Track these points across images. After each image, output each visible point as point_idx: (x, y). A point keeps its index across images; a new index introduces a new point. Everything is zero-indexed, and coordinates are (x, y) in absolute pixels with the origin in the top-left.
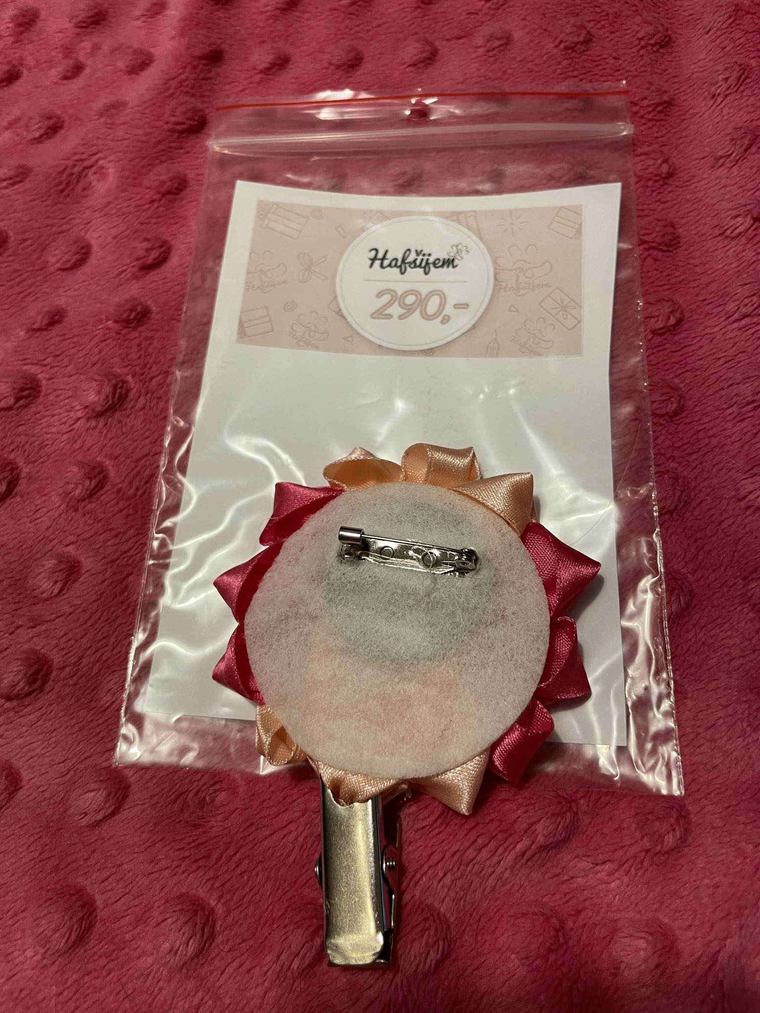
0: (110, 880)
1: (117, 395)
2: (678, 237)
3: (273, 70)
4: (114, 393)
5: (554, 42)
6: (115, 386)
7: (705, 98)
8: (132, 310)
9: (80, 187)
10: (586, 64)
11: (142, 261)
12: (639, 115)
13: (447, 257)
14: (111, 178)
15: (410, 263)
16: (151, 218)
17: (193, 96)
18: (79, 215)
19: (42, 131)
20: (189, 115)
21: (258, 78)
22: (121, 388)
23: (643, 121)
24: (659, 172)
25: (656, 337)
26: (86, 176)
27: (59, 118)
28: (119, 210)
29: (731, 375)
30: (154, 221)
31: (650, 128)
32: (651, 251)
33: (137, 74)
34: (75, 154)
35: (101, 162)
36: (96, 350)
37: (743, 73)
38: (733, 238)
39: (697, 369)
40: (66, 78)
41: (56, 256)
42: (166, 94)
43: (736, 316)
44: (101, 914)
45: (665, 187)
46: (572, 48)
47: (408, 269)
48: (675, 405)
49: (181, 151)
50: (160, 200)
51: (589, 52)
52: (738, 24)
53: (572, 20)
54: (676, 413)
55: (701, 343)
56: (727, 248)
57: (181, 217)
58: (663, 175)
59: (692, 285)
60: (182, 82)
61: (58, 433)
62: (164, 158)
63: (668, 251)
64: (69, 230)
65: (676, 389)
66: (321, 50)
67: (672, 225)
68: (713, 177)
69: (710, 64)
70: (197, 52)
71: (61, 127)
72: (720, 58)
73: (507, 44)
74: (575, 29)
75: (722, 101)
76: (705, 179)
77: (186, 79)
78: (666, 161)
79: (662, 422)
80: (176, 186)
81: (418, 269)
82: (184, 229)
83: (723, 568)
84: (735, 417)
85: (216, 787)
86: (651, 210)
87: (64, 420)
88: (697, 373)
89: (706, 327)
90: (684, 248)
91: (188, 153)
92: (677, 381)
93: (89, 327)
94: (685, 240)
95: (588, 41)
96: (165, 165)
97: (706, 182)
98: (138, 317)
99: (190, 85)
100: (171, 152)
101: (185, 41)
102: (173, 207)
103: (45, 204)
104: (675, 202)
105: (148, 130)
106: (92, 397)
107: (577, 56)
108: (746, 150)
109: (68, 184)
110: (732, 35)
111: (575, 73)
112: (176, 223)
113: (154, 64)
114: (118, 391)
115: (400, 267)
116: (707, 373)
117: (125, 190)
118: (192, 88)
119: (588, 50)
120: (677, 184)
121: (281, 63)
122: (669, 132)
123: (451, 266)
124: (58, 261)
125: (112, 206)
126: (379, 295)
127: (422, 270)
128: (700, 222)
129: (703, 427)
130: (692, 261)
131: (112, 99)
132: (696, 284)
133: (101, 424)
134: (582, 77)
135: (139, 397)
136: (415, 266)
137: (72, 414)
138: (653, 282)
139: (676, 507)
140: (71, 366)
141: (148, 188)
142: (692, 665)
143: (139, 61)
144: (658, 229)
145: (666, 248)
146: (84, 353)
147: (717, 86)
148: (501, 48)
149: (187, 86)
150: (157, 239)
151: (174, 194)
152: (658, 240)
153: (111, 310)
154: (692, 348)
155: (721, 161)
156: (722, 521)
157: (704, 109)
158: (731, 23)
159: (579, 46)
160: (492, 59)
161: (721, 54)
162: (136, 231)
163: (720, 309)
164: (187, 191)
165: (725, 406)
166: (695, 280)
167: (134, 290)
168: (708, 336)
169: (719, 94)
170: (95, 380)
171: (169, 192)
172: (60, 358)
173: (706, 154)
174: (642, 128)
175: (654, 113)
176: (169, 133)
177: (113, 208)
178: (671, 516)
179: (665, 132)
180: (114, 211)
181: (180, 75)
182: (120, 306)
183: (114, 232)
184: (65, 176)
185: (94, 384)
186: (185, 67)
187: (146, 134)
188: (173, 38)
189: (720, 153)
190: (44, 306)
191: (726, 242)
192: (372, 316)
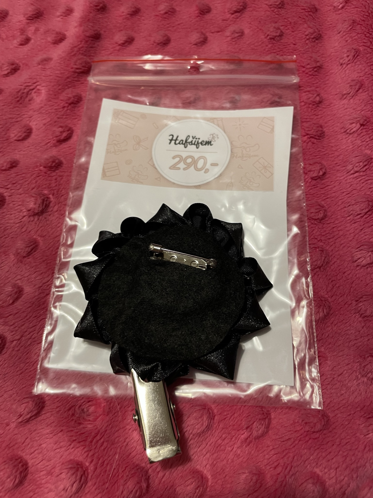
0: (35, 452)
1: (44, 205)
2: (324, 132)
3: (126, 44)
4: (43, 203)
5: (264, 35)
6: (43, 200)
7: (337, 65)
8: (53, 162)
9: (27, 99)
10: (280, 47)
11: (58, 138)
12: (306, 72)
13: (208, 140)
14: (43, 95)
15: (189, 142)
16: (63, 115)
17: (85, 55)
18: (26, 113)
19: (9, 71)
20: (83, 65)
21: (118, 48)
22: (47, 201)
23: (307, 75)
24: (315, 100)
25: (313, 181)
26: (31, 93)
27: (17, 64)
28: (46, 111)
29: (350, 201)
30: (64, 117)
31: (310, 79)
32: (311, 139)
33: (57, 44)
34: (26, 83)
35: (38, 87)
36: (34, 181)
37: (356, 53)
38: (350, 134)
39: (333, 197)
40: (21, 45)
41: (14, 133)
42: (72, 54)
43: (352, 172)
44: (31, 470)
45: (318, 108)
46: (273, 39)
47: (188, 145)
48: (322, 215)
49: (79, 82)
50: (68, 107)
51: (282, 41)
52: (354, 30)
53: (274, 25)
54: (322, 219)
55: (334, 185)
56: (347, 139)
57: (78, 116)
58: (317, 102)
59: (330, 156)
60: (79, 49)
61: (14, 223)
62: (70, 86)
63: (319, 139)
64: (21, 120)
65: (323, 207)
66: (150, 35)
67: (321, 127)
68: (341, 104)
69: (340, 49)
70: (88, 34)
71: (18, 69)
72: (345, 46)
73: (242, 36)
74: (275, 29)
75: (345, 67)
76: (336, 105)
77: (82, 47)
78: (318, 95)
79: (316, 223)
80: (76, 100)
81: (193, 146)
82: (80, 122)
83: (345, 296)
84: (351, 221)
85: (90, 403)
86: (310, 119)
87: (17, 217)
88: (333, 199)
89: (337, 177)
90: (327, 138)
91: (83, 83)
92: (323, 203)
93: (30, 169)
94: (327, 134)
95: (281, 36)
96: (71, 89)
97: (337, 106)
98: (56, 165)
99: (84, 50)
100: (73, 83)
101: (82, 28)
102: (74, 111)
103: (9, 107)
104: (322, 115)
105: (62, 72)
106: (31, 205)
107: (275, 42)
108: (357, 91)
109: (21, 98)
110: (351, 35)
111: (275, 51)
112: (75, 119)
113: (66, 40)
114: (45, 202)
115: (184, 144)
116: (338, 199)
117: (50, 101)
118: (85, 52)
119: (281, 40)
120: (324, 107)
121: (130, 41)
122: (320, 81)
123: (209, 145)
124: (15, 136)
125: (43, 109)
126: (174, 158)
127: (195, 146)
128: (334, 126)
129: (335, 226)
130: (330, 144)
131: (45, 56)
132: (333, 155)
133: (36, 219)
134: (278, 53)
135: (55, 206)
136: (192, 144)
137: (21, 214)
138: (311, 154)
139: (322, 264)
140: (21, 189)
141: (61, 100)
142: (330, 344)
143: (58, 38)
144: (314, 128)
145: (318, 138)
146: (27, 182)
147: (343, 59)
148: (239, 37)
149: (82, 51)
150: (66, 126)
151: (75, 104)
152: (314, 133)
153: (43, 161)
154: (330, 187)
155: (345, 96)
156: (345, 272)
157: (337, 71)
158: (351, 29)
159: (277, 38)
160: (234, 43)
161: (345, 44)
162: (55, 122)
163: (344, 168)
164: (82, 103)
165: (346, 216)
166: (332, 154)
167: (54, 152)
168: (338, 181)
169: (344, 64)
170: (33, 197)
171: (72, 103)
172: (15, 185)
173: (337, 93)
174: (307, 79)
175: (313, 72)
176: (73, 73)
177: (44, 110)
178: (320, 269)
179: (318, 81)
180: (44, 111)
181: (79, 45)
182: (47, 159)
183: (44, 122)
184: (20, 94)
185: (33, 199)
186: (81, 41)
187: (61, 73)
188: (76, 27)
189: (344, 92)
190: (8, 159)
191: (347, 136)
192: (170, 168)
